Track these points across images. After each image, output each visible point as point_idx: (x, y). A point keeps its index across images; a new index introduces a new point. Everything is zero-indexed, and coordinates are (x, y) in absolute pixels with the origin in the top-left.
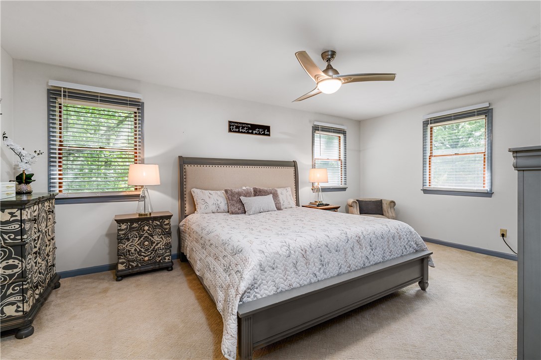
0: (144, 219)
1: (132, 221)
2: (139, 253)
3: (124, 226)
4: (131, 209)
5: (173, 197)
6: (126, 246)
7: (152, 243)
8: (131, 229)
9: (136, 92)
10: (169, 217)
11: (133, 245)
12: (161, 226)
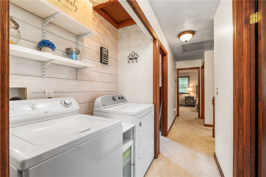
0: (189, 97)
1: (187, 97)
2: (188, 103)
3: (186, 98)
4: (187, 95)
5: (195, 94)
6: (186, 101)
7: (191, 101)
8: (187, 98)
9: (188, 75)
10: (194, 97)
11: (187, 101)
12: (192, 99)
